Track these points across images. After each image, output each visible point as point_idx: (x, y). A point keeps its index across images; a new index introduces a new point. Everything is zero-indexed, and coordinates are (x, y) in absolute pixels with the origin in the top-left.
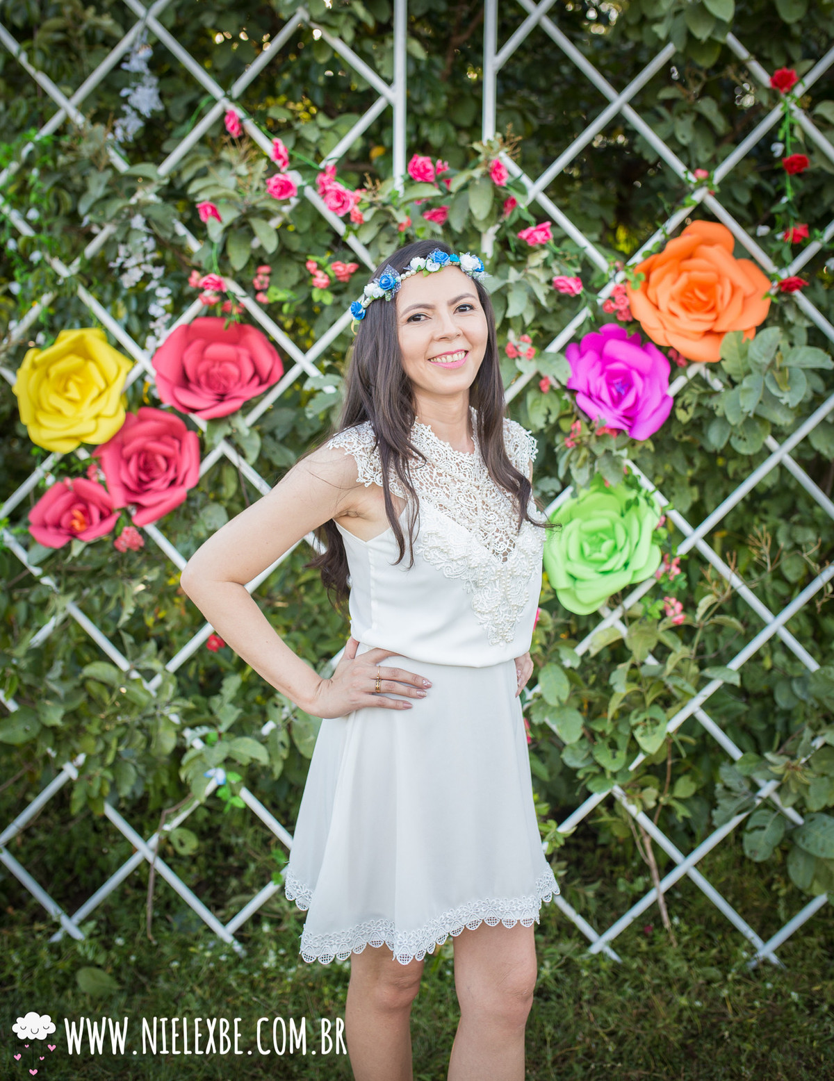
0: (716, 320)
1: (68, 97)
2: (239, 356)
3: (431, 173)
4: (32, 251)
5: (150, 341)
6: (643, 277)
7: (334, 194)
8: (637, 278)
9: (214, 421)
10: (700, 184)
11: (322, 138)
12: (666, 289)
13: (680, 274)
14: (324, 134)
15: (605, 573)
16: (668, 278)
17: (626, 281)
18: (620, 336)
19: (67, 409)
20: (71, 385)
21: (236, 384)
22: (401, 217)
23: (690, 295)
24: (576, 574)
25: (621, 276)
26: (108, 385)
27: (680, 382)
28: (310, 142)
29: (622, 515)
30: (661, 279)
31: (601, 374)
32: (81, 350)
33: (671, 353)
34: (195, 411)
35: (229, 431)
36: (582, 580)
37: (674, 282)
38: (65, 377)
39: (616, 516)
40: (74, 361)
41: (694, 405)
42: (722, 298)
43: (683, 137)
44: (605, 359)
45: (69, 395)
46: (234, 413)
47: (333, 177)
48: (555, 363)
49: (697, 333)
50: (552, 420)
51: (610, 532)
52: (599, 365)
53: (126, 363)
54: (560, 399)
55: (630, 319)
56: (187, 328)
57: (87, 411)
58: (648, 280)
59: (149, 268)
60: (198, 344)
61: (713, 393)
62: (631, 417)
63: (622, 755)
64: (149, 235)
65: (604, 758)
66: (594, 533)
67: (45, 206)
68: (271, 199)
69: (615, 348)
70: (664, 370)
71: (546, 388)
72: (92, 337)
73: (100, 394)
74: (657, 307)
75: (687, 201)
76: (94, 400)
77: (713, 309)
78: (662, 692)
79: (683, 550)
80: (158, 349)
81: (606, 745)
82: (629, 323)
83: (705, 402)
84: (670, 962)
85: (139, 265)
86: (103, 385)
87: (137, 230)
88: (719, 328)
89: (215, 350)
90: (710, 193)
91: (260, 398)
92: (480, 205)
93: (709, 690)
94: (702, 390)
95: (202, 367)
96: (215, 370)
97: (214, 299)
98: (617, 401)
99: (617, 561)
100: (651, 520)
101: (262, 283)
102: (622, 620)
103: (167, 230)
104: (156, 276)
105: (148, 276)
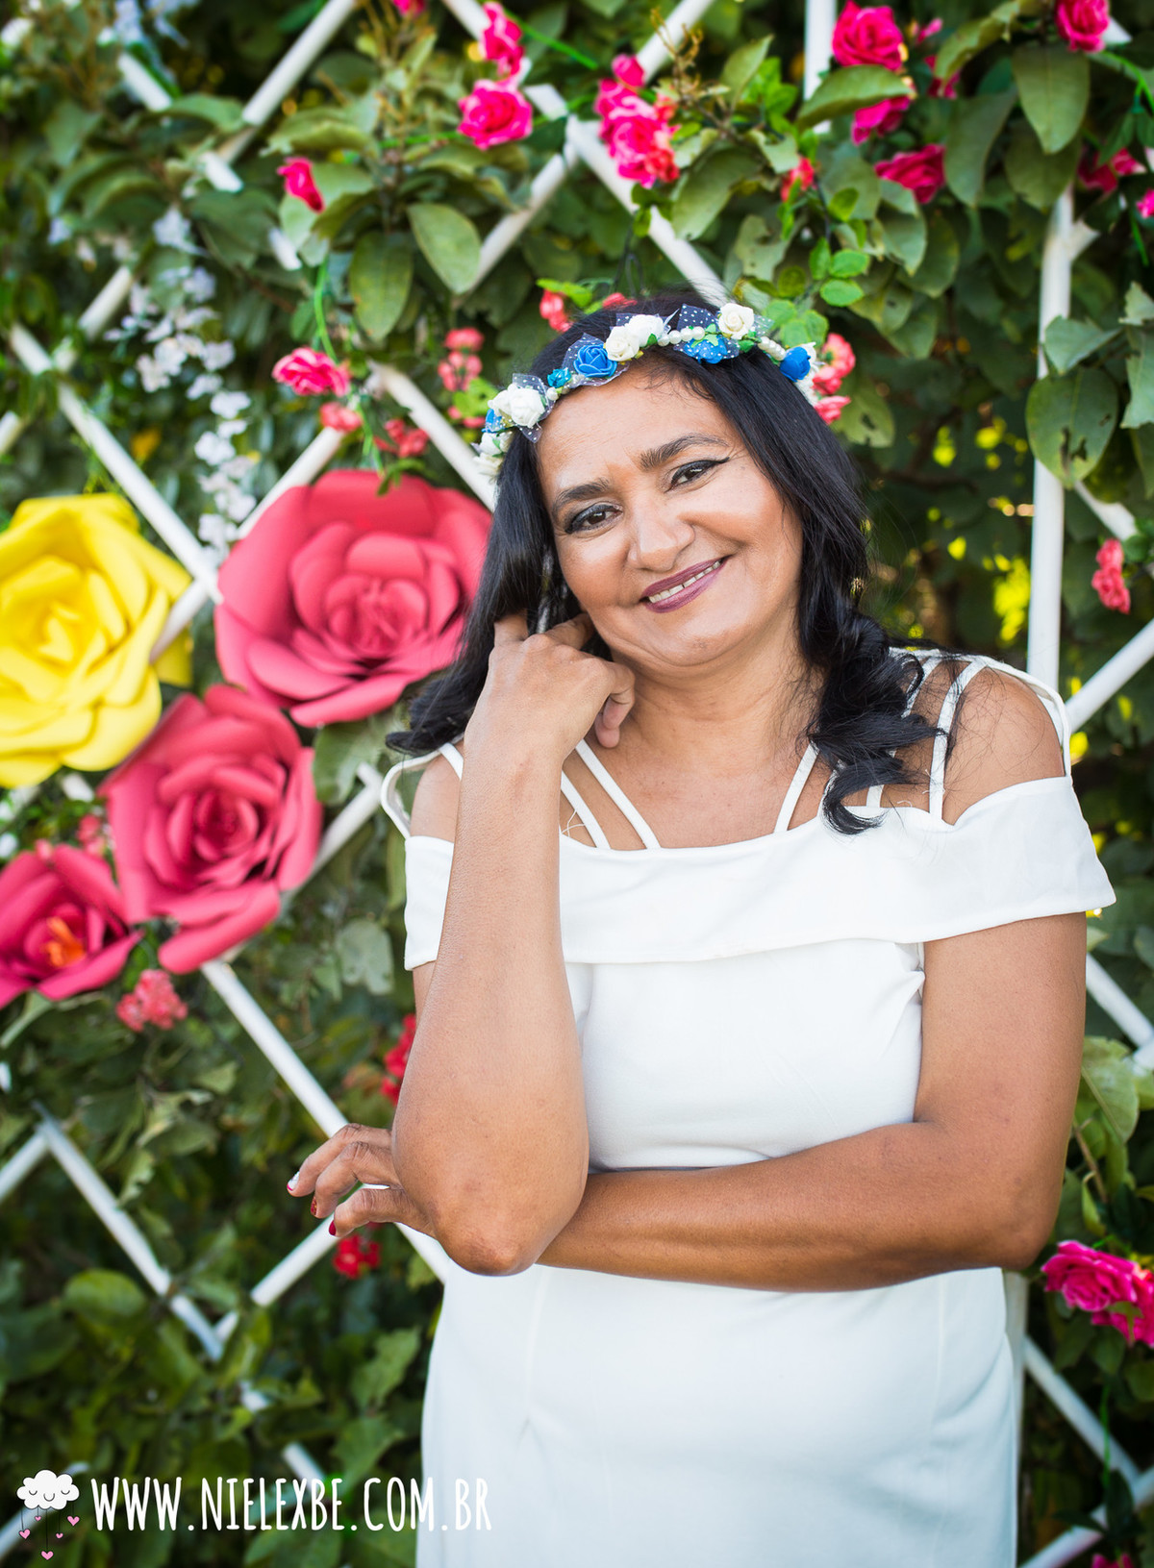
2: (427, 563)
19: (37, 681)
20: (53, 627)
21: (416, 634)
26: (129, 628)
28: (599, 18)
32: (70, 547)
40: (53, 572)
45: (47, 650)
46: (383, 708)
56: (307, 494)
57: (79, 690)
64: (198, 262)
72: (99, 515)
73: (111, 650)
76: (96, 665)
80: (234, 546)
85: (177, 336)
86: (117, 630)
87: (171, 250)
89: (377, 549)
92: (1049, 112)
95: (339, 591)
96: (371, 599)
97: (356, 418)
101: (459, 374)
104: (212, 364)
105: (194, 364)
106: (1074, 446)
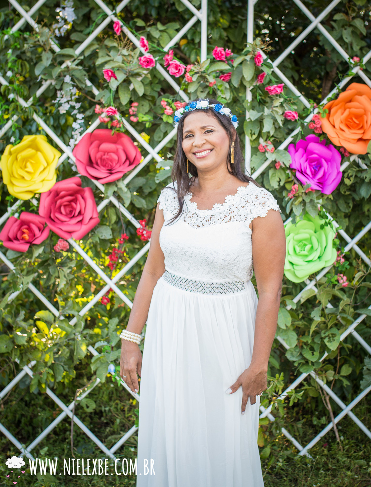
0: (364, 133)
1: (27, 11)
2: (117, 149)
3: (224, 56)
4: (8, 94)
5: (72, 142)
6: (327, 111)
7: (174, 65)
8: (325, 111)
9: (108, 184)
10: (356, 65)
11: (161, 36)
12: (338, 117)
13: (345, 110)
14: (162, 33)
15: (308, 261)
16: (340, 112)
17: (319, 113)
18: (316, 141)
19: (27, 176)
20: (28, 164)
21: (116, 164)
22: (211, 79)
23: (350, 120)
24: (293, 262)
25: (316, 111)
26: (48, 164)
27: (346, 164)
29: (315, 232)
30: (336, 112)
31: (306, 161)
32: (35, 146)
33: (341, 150)
34: (97, 179)
35: (116, 189)
36: (297, 265)
37: (342, 114)
38: (25, 160)
39: (312, 232)
40: (30, 151)
41: (354, 176)
42: (367, 122)
43: (346, 38)
44: (307, 152)
45: (27, 170)
46: (118, 180)
47: (173, 56)
48: (284, 155)
49: (354, 140)
50: (282, 184)
51: (310, 240)
52: (305, 156)
53: (58, 154)
54: (285, 173)
55: (321, 132)
56: (91, 134)
57: (37, 177)
58: (329, 113)
59: (73, 103)
60: (96, 143)
61: (362, 171)
62: (322, 183)
63: (317, 354)
64: (73, 86)
65: (308, 355)
66: (300, 241)
67: (16, 69)
68: (142, 68)
69: (313, 146)
70: (338, 158)
71: (278, 167)
72: (40, 139)
73: (44, 169)
74: (334, 126)
75: (349, 73)
76: (41, 172)
77: (362, 128)
78: (336, 322)
79: (347, 249)
80: (76, 146)
81: (308, 349)
82: (320, 135)
83: (359, 175)
84: (340, 458)
85: (68, 102)
86: (46, 165)
87: (67, 83)
88: (366, 137)
89: (105, 146)
90: (361, 69)
91: (130, 172)
92: (248, 73)
93: (360, 320)
94: (357, 169)
95: (99, 155)
96: (105, 157)
97: (107, 119)
98: (314, 174)
99: (315, 255)
100: (332, 235)
101: (133, 111)
102: (316, 285)
103: (82, 83)
104: (77, 108)
105: (73, 108)
106: (253, 133)
